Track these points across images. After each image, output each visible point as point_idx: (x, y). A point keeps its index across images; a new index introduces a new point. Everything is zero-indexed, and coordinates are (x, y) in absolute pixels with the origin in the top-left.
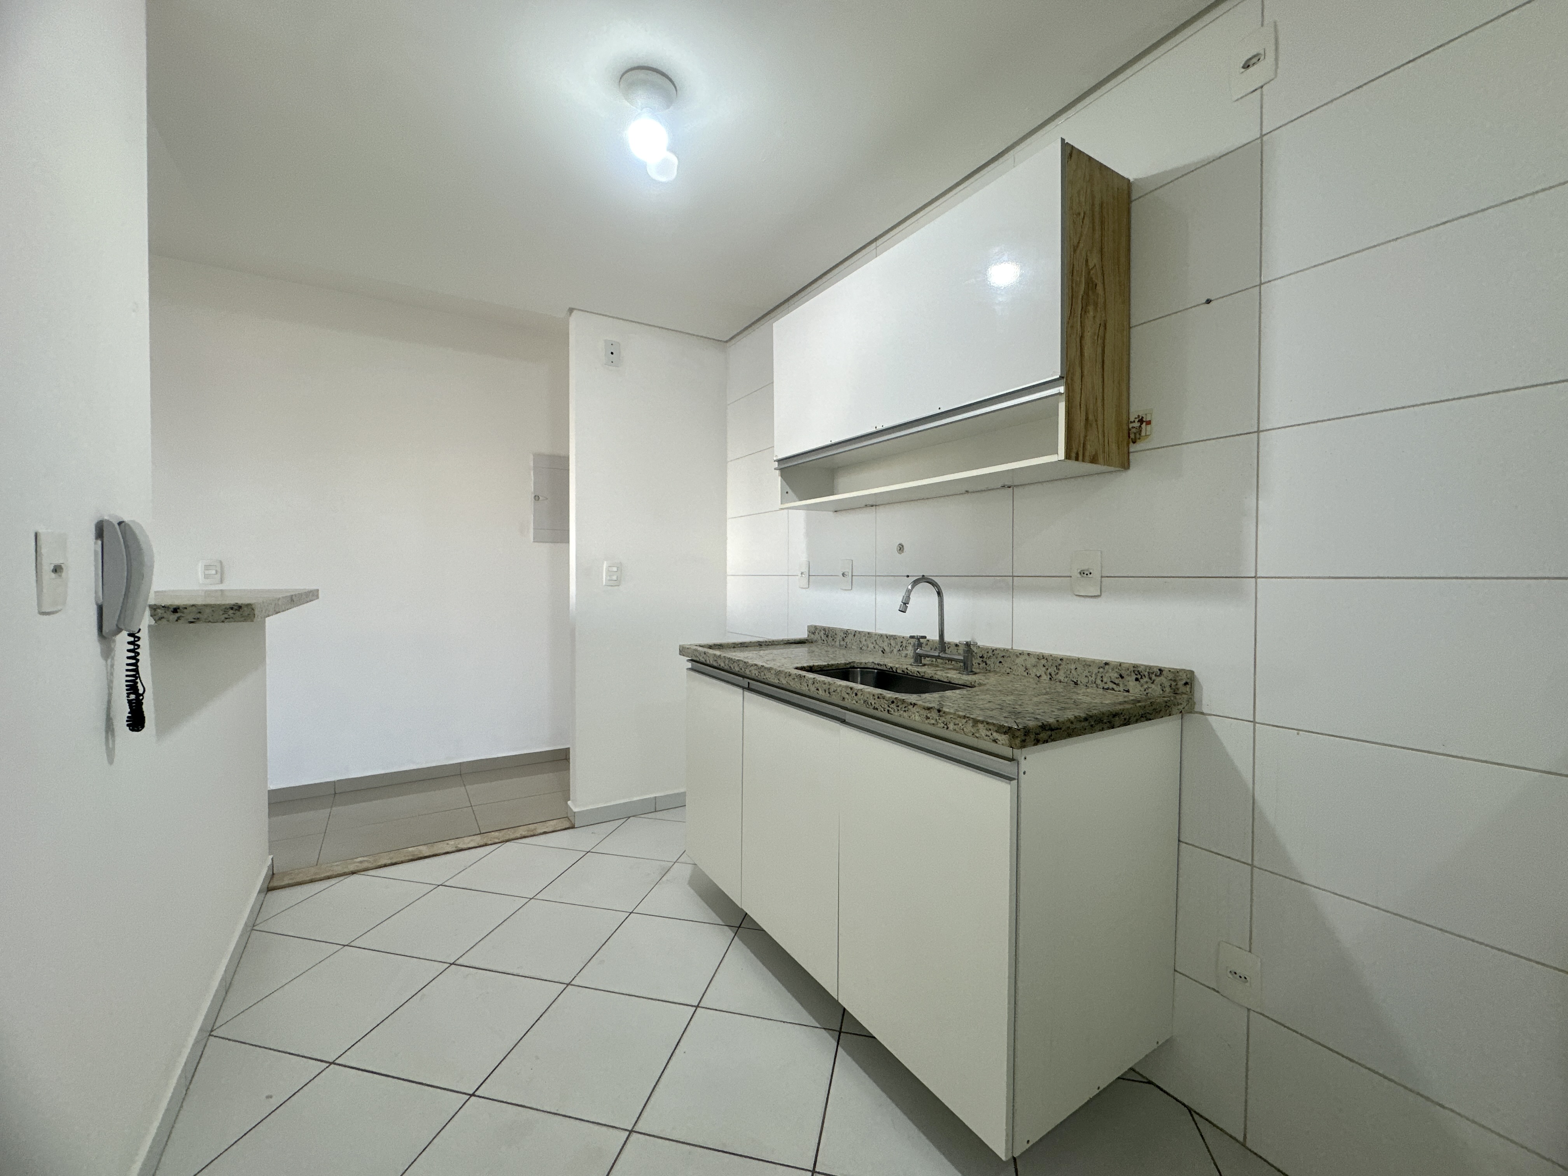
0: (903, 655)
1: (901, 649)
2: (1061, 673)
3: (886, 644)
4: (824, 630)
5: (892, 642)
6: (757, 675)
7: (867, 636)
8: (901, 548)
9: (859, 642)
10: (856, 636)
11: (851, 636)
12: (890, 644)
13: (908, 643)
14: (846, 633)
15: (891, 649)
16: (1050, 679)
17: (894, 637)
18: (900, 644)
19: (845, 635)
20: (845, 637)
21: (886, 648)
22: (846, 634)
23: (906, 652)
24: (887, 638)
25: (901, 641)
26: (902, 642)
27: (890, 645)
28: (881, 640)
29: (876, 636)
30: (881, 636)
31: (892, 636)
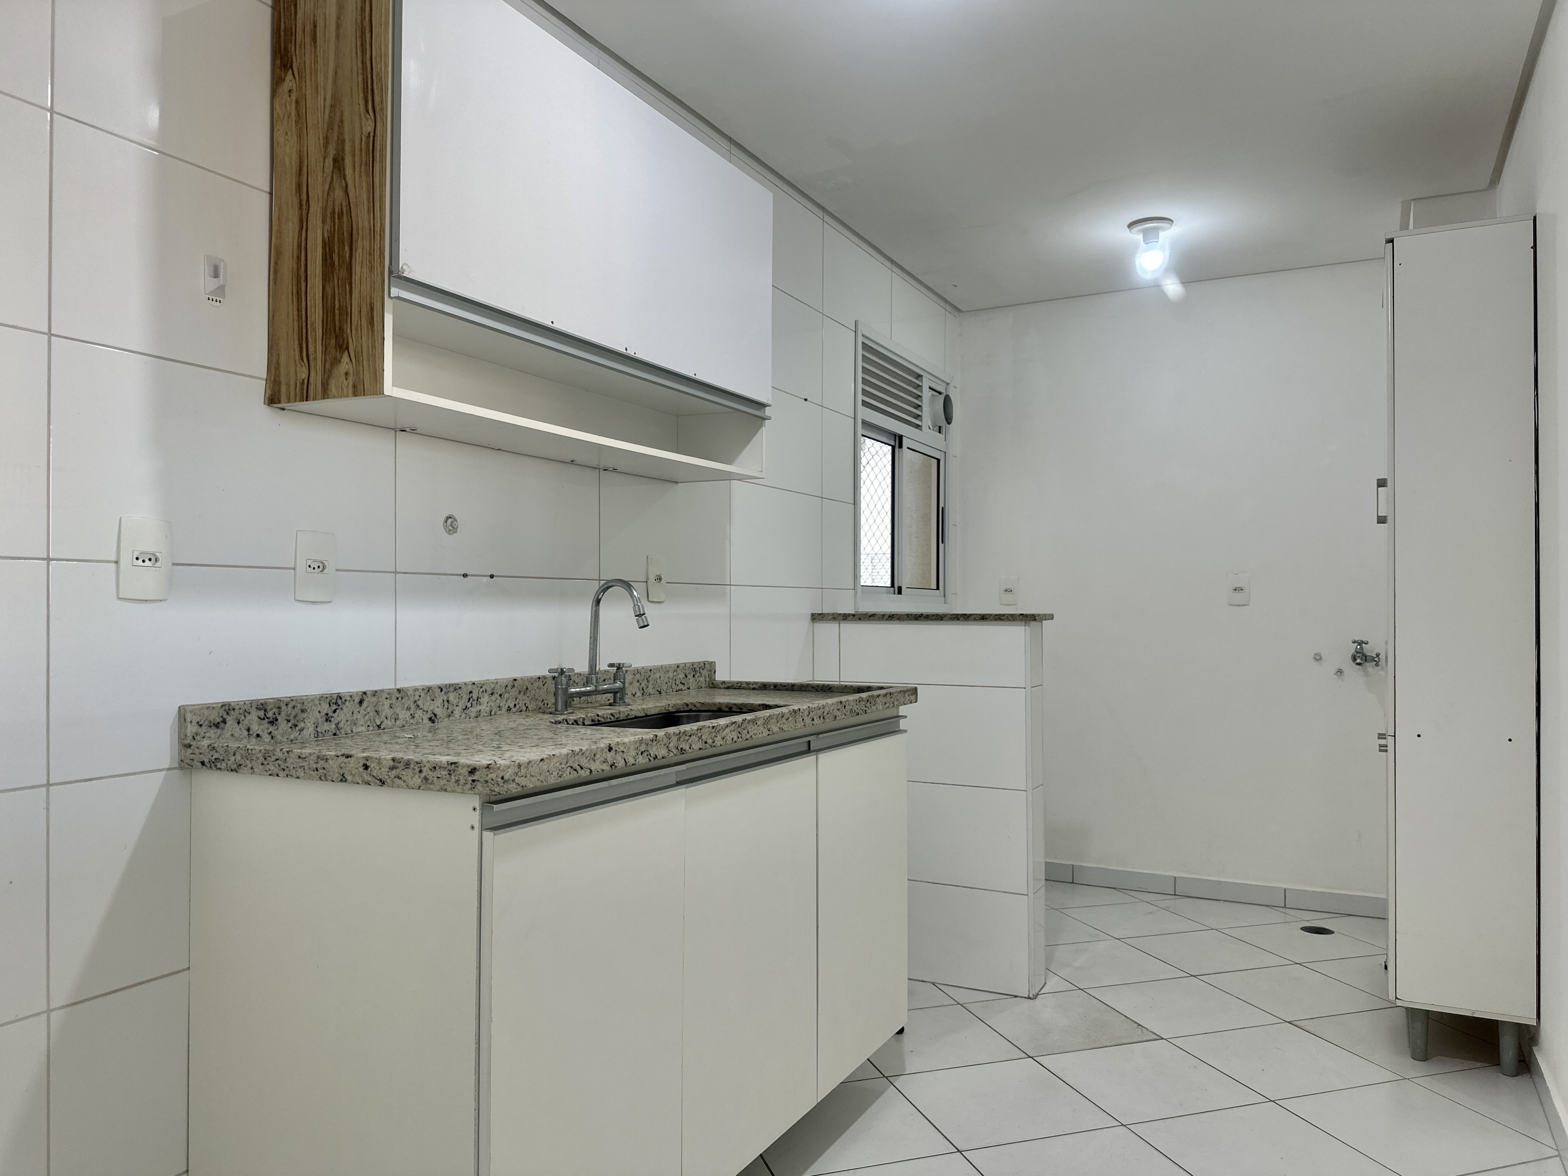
0: (473, 715)
1: (469, 705)
2: (651, 686)
3: (439, 702)
4: (258, 709)
5: (452, 697)
6: (735, 739)
7: (394, 697)
8: (450, 524)
9: (372, 714)
10: (365, 704)
11: (348, 708)
12: (448, 701)
13: (483, 692)
14: (337, 701)
15: (450, 711)
16: (643, 694)
17: (456, 688)
18: (465, 697)
19: (334, 707)
20: (335, 711)
21: (438, 711)
22: (336, 703)
23: (479, 708)
24: (442, 690)
25: (469, 690)
26: (471, 692)
27: (446, 704)
28: (428, 698)
29: (418, 693)
30: (429, 689)
31: (450, 685)
